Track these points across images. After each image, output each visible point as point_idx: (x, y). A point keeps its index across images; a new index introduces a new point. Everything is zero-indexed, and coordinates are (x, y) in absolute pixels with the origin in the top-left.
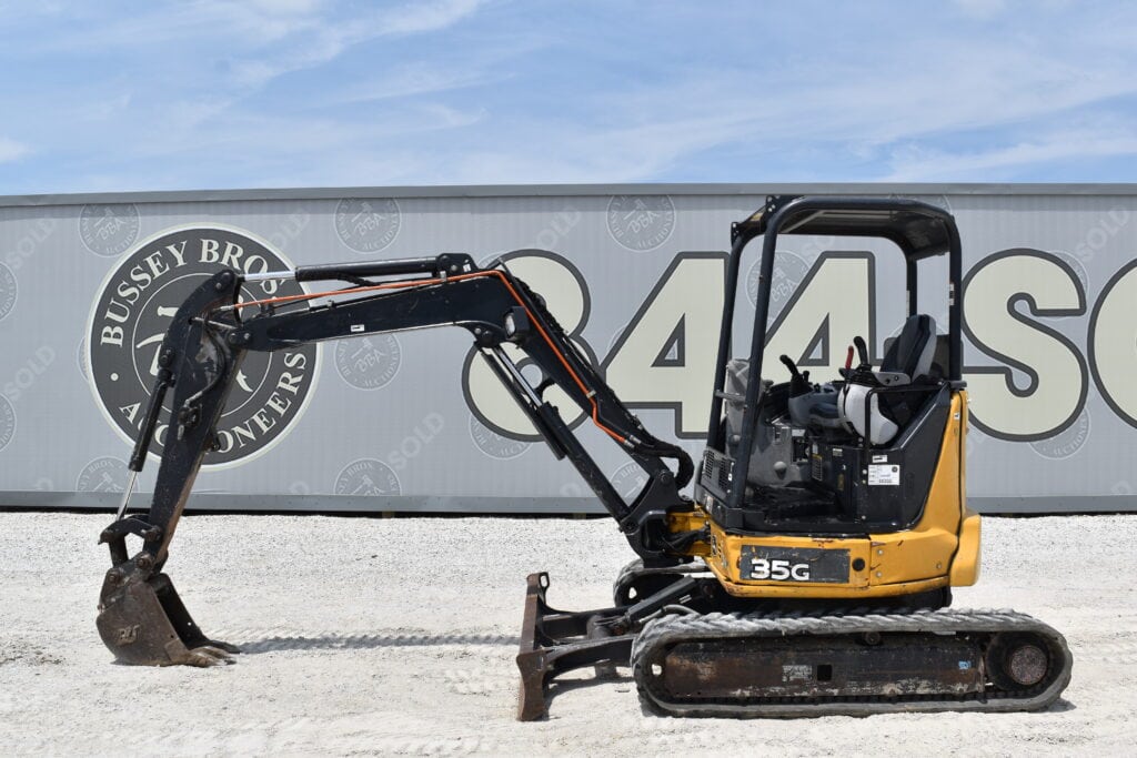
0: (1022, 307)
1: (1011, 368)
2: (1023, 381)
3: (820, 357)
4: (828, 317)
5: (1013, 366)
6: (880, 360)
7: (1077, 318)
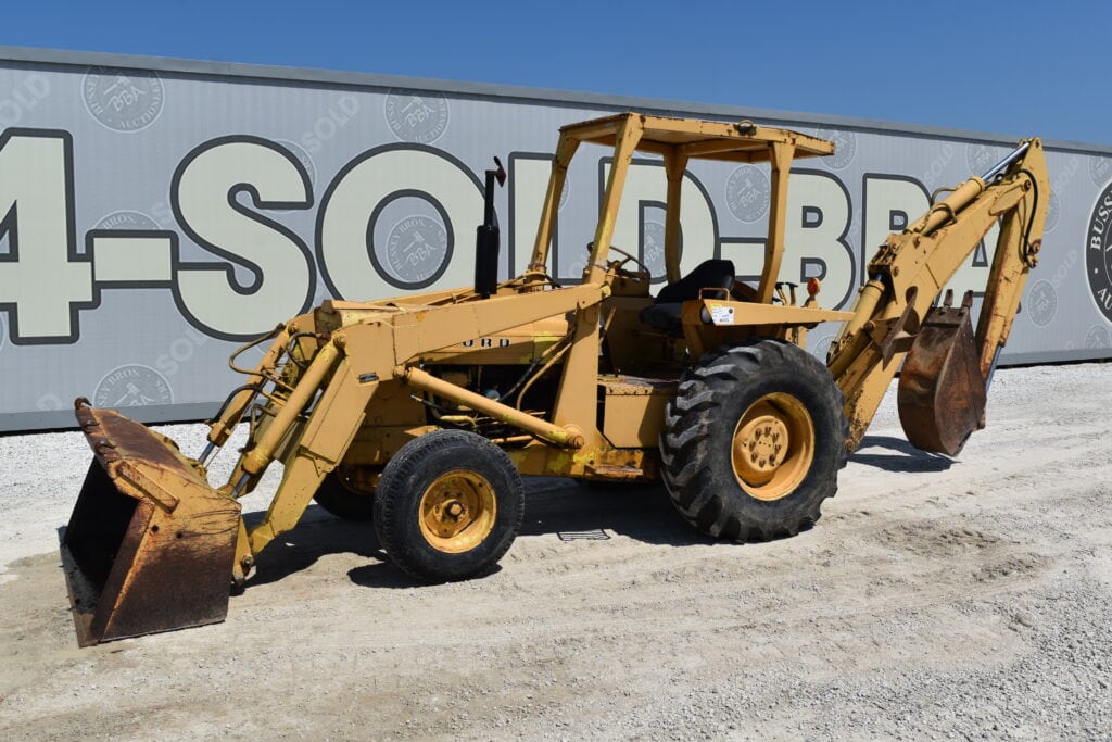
0: (244, 198)
1: (233, 263)
2: (245, 277)
3: (7, 252)
4: (15, 204)
5: (235, 262)
6: (82, 255)
7: (303, 211)
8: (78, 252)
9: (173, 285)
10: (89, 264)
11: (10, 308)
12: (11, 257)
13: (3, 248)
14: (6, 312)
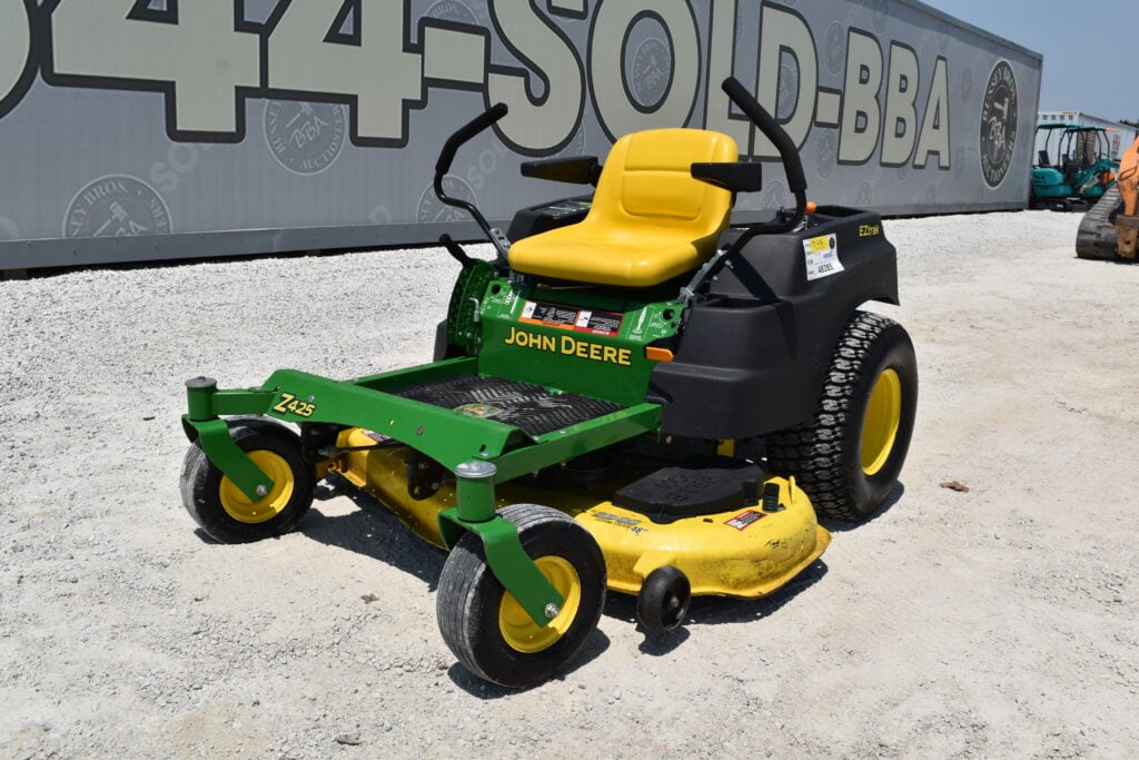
1: (530, 71)
2: (538, 88)
3: (351, 33)
5: (533, 70)
6: (413, 45)
7: (580, 21)
8: (412, 41)
9: (483, 88)
10: (420, 56)
11: (352, 101)
12: (355, 40)
13: (347, 28)
14: (348, 106)
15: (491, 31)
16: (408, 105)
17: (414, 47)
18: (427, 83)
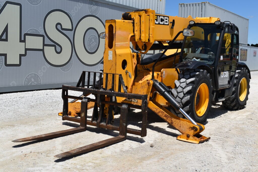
0: (59, 27)
1: (56, 45)
2: (58, 49)
7: (71, 31)
8: (22, 40)
9: (43, 50)
10: (24, 43)
11: (5, 55)
12: (6, 40)
13: (4, 37)
14: (4, 57)
15: (44, 36)
16: (21, 56)
17: (23, 40)
18: (26, 50)
